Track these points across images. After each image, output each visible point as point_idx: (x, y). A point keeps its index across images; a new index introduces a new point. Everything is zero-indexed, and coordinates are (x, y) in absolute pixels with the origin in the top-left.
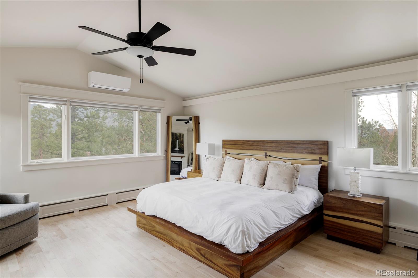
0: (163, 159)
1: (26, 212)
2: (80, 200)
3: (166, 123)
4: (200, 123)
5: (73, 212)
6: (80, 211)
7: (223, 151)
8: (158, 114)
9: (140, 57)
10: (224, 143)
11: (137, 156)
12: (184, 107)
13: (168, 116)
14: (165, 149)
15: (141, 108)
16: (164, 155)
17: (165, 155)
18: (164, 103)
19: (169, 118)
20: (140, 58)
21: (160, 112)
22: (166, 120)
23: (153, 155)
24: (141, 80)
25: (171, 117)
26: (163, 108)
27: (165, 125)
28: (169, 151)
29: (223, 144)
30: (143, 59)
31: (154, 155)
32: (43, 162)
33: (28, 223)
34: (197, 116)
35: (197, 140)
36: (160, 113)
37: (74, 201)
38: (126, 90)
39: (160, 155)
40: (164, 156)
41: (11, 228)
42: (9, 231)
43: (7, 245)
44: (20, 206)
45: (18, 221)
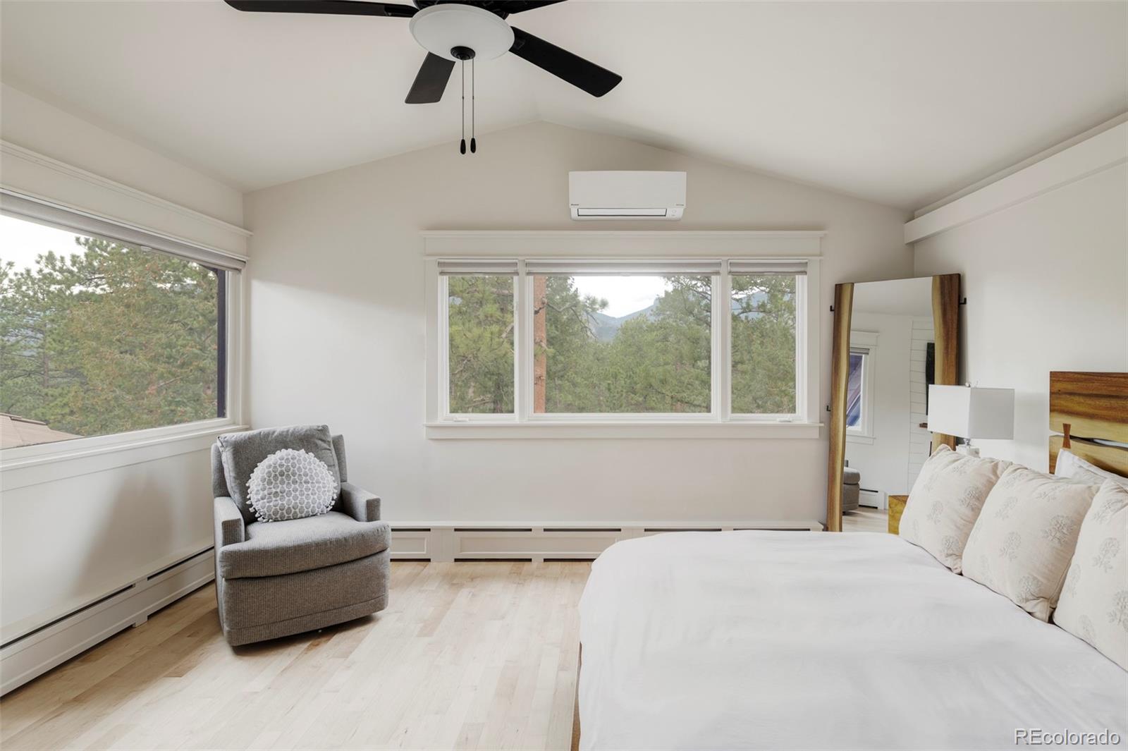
0: (817, 436)
1: (340, 544)
2: (545, 530)
3: (831, 310)
4: (965, 299)
5: (530, 560)
6: (546, 560)
7: (1052, 426)
8: (799, 278)
9: (462, 53)
10: (1059, 386)
11: (719, 421)
12: (912, 244)
13: (836, 285)
14: (826, 402)
15: (730, 263)
16: (821, 422)
17: (822, 425)
18: (821, 238)
19: (839, 289)
21: (805, 273)
22: (829, 300)
23: (778, 419)
25: (850, 286)
26: (818, 258)
27: (828, 317)
28: (837, 409)
29: (1052, 393)
31: (781, 421)
32: (470, 420)
33: (349, 573)
34: (951, 276)
35: (953, 370)
36: (805, 277)
37: (530, 530)
38: (676, 212)
39: (805, 421)
40: (820, 427)
41: (302, 577)
42: (294, 584)
43: (291, 616)
44: (341, 526)
45: (320, 564)
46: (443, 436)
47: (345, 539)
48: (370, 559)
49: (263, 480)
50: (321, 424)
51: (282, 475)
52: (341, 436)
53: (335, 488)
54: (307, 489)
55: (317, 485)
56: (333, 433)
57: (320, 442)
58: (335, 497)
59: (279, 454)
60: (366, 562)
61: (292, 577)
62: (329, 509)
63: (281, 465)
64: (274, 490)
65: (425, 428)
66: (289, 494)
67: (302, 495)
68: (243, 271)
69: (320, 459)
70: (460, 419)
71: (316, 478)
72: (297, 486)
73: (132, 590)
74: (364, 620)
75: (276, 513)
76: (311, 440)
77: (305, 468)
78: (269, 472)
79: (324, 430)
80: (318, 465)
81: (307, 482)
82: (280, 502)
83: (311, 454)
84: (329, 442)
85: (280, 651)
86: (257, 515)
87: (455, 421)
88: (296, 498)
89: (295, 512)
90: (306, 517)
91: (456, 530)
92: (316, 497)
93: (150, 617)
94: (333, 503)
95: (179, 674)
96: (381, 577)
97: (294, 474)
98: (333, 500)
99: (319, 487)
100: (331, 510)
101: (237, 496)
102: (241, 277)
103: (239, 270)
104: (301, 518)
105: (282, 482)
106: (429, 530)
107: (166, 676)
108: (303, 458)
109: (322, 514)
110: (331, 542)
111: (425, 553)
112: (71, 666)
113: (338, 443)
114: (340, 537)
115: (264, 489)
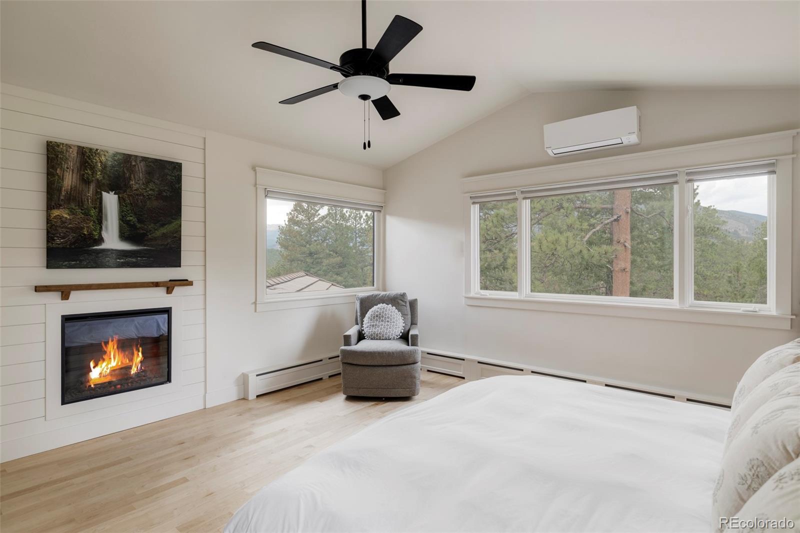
0: (788, 328)
1: (401, 354)
9: (364, 97)
11: (677, 307)
15: (687, 173)
16: (793, 315)
17: (794, 317)
18: (793, 136)
20: (363, 101)
21: (773, 172)
23: (742, 309)
24: (365, 144)
30: (369, 103)
31: (745, 311)
36: (775, 176)
37: (522, 370)
38: (629, 139)
39: (774, 312)
40: (791, 319)
41: (372, 368)
42: (367, 371)
43: (367, 387)
44: (401, 346)
45: (380, 363)
46: (476, 304)
47: (393, 353)
48: (407, 366)
49: (369, 318)
50: (402, 292)
51: (378, 317)
52: (416, 299)
53: (403, 327)
54: (388, 325)
55: (393, 324)
56: (410, 297)
57: (400, 302)
58: (402, 331)
59: (380, 306)
60: (405, 367)
61: (367, 367)
62: (399, 337)
63: (377, 312)
64: (372, 324)
65: (464, 298)
66: (379, 326)
67: (384, 328)
68: (382, 212)
69: (399, 311)
70: (483, 294)
71: (393, 320)
72: (383, 323)
73: (321, 362)
74: (406, 399)
75: (372, 335)
76: (396, 301)
77: (389, 314)
78: (372, 314)
79: (403, 295)
80: (397, 314)
81: (388, 322)
82: (374, 330)
83: (394, 307)
84: (406, 302)
85: (359, 403)
86: (365, 335)
87: (481, 295)
88: (381, 329)
89: (380, 336)
90: (385, 339)
91: (479, 362)
92: (391, 330)
93: (330, 377)
94: (401, 334)
95: (321, 401)
96: (413, 377)
97: (383, 317)
98: (401, 333)
99: (393, 325)
100: (399, 338)
101: (360, 325)
102: (382, 214)
103: (380, 211)
104: (383, 339)
105: (377, 320)
106: (464, 360)
107: (318, 401)
108: (390, 309)
109: (394, 339)
110: (385, 353)
111: (462, 373)
112: (294, 388)
113: (413, 304)
114: (390, 351)
115: (368, 323)
